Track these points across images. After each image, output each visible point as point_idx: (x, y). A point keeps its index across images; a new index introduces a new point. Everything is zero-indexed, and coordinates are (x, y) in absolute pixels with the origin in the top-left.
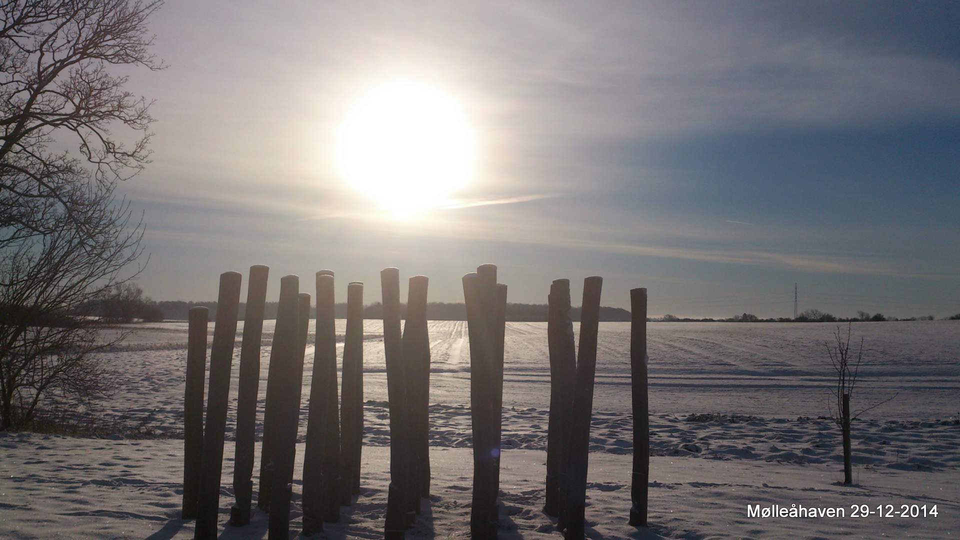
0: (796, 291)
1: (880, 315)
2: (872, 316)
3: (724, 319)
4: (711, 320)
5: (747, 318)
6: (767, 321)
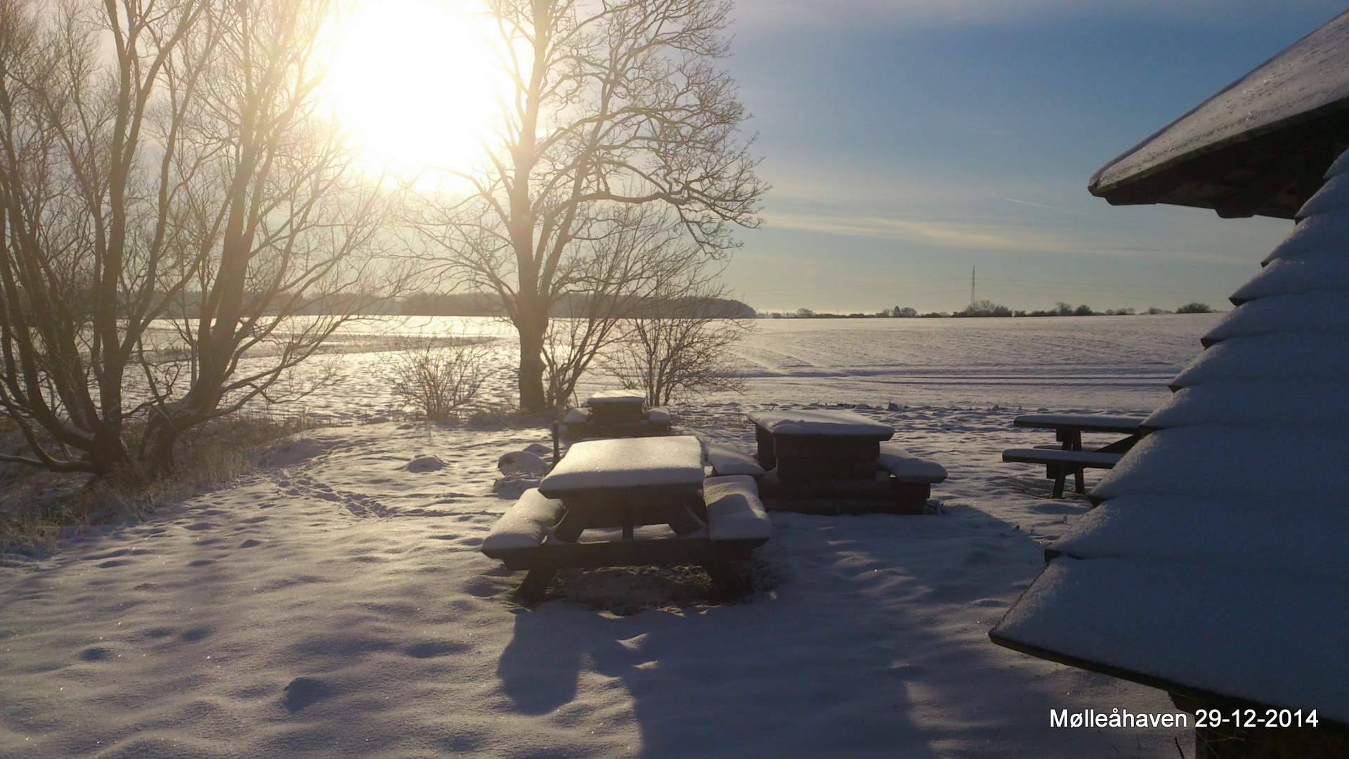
0: (974, 277)
1: (1084, 307)
2: (1074, 309)
3: (874, 314)
4: (862, 316)
5: (900, 314)
6: (928, 316)
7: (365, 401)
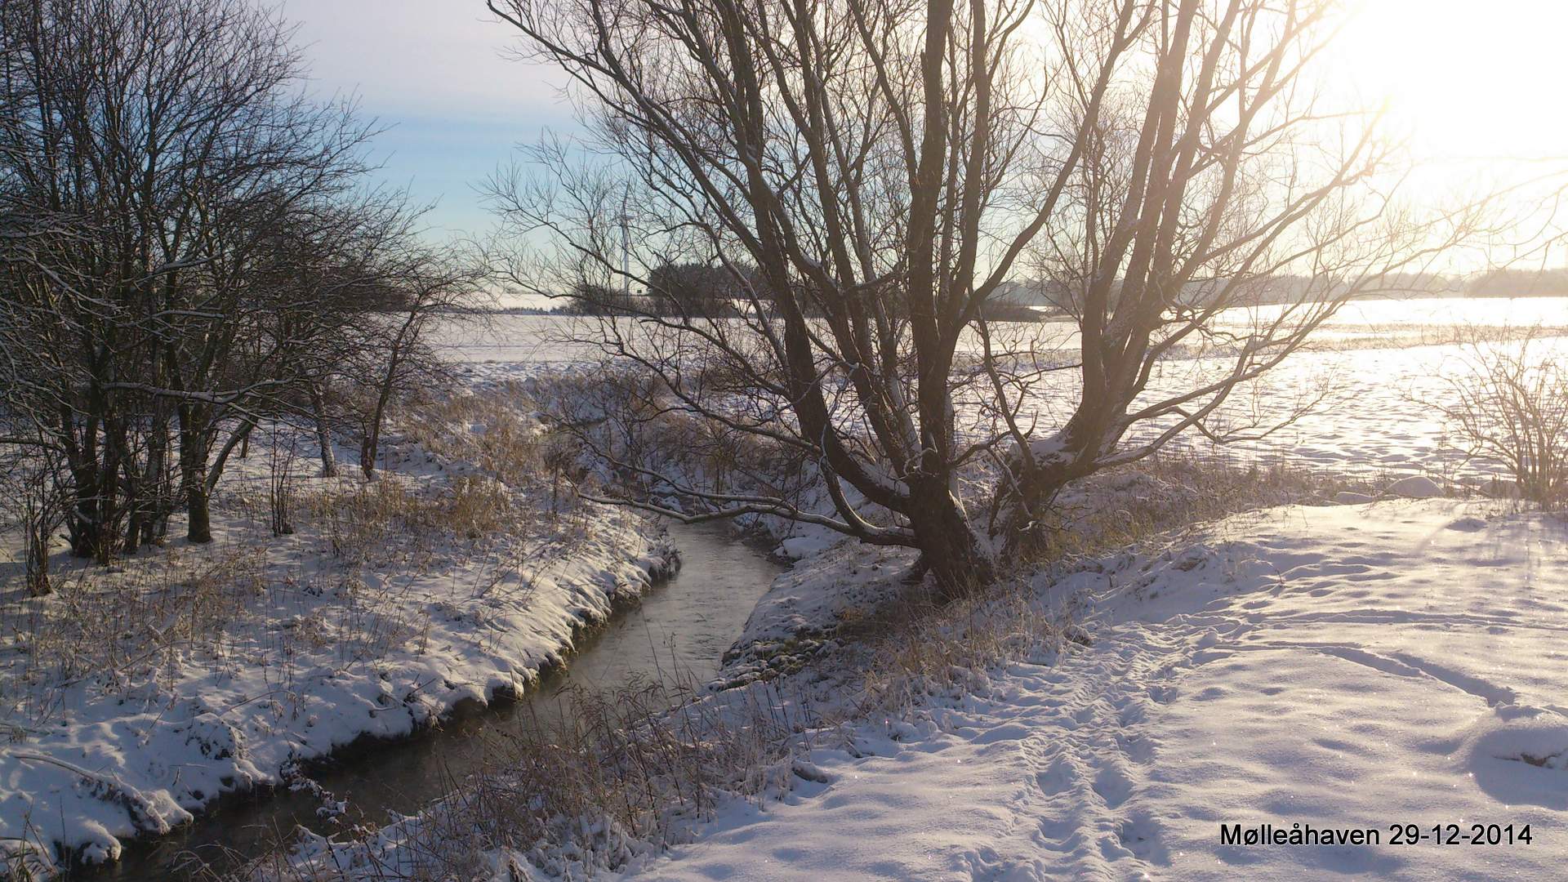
7: (1400, 429)
